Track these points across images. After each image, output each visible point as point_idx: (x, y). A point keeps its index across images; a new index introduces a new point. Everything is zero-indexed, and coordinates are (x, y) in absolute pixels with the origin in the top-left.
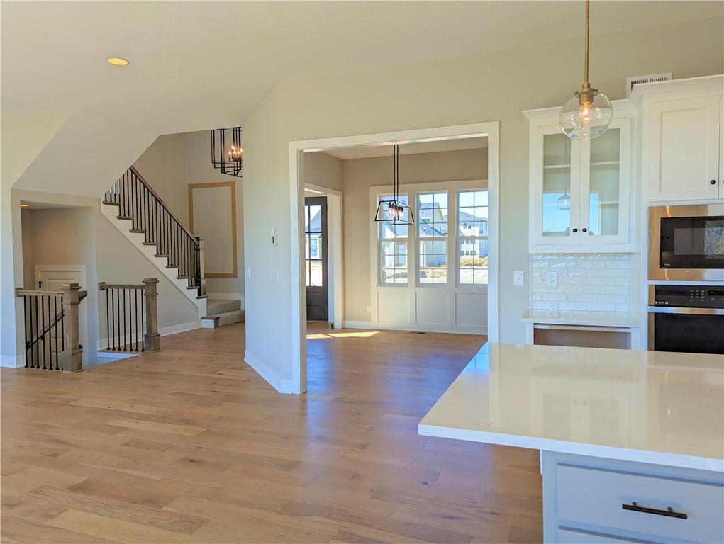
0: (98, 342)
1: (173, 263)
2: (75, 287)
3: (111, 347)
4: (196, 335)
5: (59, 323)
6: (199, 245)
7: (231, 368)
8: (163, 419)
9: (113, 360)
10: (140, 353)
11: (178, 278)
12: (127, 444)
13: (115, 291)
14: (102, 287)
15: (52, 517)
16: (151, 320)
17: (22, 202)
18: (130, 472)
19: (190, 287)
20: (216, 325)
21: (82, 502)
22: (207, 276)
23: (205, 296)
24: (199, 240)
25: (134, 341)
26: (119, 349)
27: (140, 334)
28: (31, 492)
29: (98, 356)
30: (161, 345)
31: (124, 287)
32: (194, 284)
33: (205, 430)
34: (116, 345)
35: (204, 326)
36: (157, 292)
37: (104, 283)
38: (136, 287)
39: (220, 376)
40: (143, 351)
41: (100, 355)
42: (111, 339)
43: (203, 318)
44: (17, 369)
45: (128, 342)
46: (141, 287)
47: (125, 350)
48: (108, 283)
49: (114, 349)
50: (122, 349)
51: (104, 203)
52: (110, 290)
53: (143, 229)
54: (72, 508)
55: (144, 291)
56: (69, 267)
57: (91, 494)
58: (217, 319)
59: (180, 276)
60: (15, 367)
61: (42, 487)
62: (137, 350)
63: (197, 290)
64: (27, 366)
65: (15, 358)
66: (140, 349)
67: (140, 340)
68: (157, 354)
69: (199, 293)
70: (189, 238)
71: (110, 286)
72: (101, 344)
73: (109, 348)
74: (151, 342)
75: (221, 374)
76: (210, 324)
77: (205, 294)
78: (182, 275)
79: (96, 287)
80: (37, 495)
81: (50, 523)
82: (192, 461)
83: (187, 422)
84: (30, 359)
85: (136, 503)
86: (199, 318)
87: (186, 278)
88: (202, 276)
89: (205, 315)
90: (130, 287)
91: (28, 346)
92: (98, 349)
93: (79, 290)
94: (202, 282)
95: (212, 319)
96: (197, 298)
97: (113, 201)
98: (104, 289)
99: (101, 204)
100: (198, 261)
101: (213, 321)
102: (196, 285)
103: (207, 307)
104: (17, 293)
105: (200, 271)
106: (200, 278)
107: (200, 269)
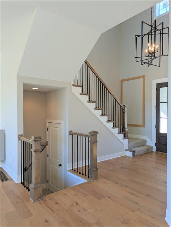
1: (111, 120)
6: (125, 110)
11: (113, 128)
13: (76, 136)
19: (120, 132)
20: (134, 155)
22: (129, 125)
23: (127, 137)
24: (125, 107)
29: (68, 174)
31: (80, 135)
32: (122, 131)
35: (127, 155)
38: (86, 136)
43: (126, 150)
46: (88, 136)
48: (73, 131)
49: (75, 170)
52: (74, 135)
53: (95, 101)
55: (90, 138)
58: (134, 152)
59: (114, 127)
63: (123, 134)
69: (124, 136)
70: (120, 106)
71: (74, 133)
72: (69, 166)
73: (73, 170)
74: (93, 173)
76: (130, 154)
78: (115, 126)
79: (67, 133)
86: (124, 150)
87: (118, 128)
88: (126, 126)
89: (127, 148)
90: (83, 135)
93: (41, 141)
94: (126, 129)
96: (123, 139)
97: (79, 84)
98: (71, 135)
99: (72, 86)
100: (124, 118)
101: (132, 152)
102: (123, 132)
103: (128, 144)
104: (19, 138)
105: (125, 124)
106: (125, 127)
107: (125, 123)
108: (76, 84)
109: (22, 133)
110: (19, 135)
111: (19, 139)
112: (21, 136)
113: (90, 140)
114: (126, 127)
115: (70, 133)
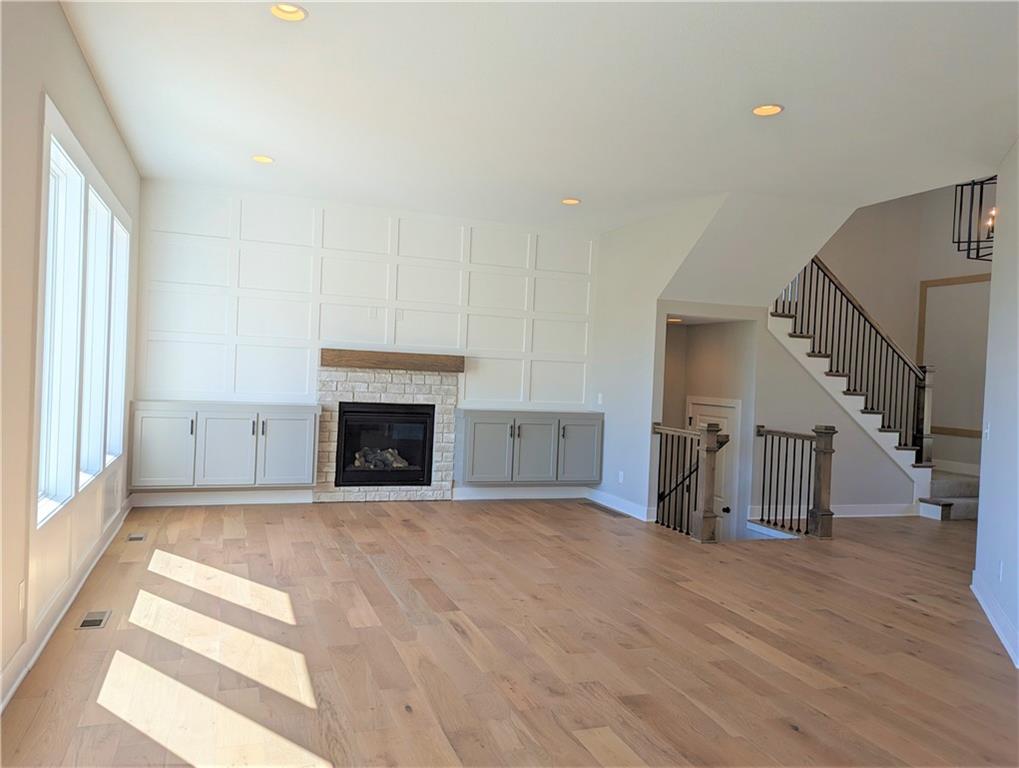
0: (749, 507)
1: (875, 407)
2: (713, 429)
3: (766, 518)
4: (905, 526)
5: (693, 476)
6: (924, 379)
7: (938, 596)
8: (783, 644)
9: (765, 538)
10: (801, 536)
11: (879, 431)
12: (716, 664)
13: (776, 438)
14: (760, 431)
15: (586, 727)
16: (820, 489)
17: (669, 316)
18: (702, 707)
19: (902, 446)
20: (945, 517)
21: (624, 723)
22: (934, 430)
23: (929, 464)
24: (925, 372)
25: (795, 517)
26: (775, 524)
27: (804, 507)
28: (581, 684)
29: (748, 527)
30: (834, 529)
31: (787, 435)
32: (909, 443)
33: (839, 685)
34: (772, 518)
35: (922, 514)
36: (834, 448)
37: (763, 427)
38: (804, 438)
39: (912, 604)
40: (807, 533)
41: (750, 526)
42: (766, 507)
43: (922, 500)
44: (648, 523)
45: (787, 517)
46: (810, 438)
47: (783, 526)
48: (768, 427)
49: (769, 522)
50: (780, 524)
51: (772, 315)
52: (769, 437)
53: (829, 352)
54: (611, 727)
55: (814, 443)
56: (724, 402)
57: (640, 718)
58: (947, 507)
59: (886, 428)
60: (645, 520)
61: (594, 683)
62: (799, 531)
63: (914, 452)
64: (657, 522)
65: (646, 508)
66: (803, 530)
67: (804, 516)
68: (825, 542)
69: (919, 459)
71: (769, 432)
72: (753, 511)
73: (762, 520)
74: (819, 521)
75: (915, 601)
76: (934, 513)
77: (929, 460)
78: (889, 427)
79: (752, 431)
80: (585, 691)
81: (579, 734)
82: (796, 729)
83: (819, 662)
84: (661, 515)
85: (686, 757)
86: (916, 498)
87: (897, 432)
88: (926, 431)
89: (927, 496)
90: (796, 436)
91: (661, 497)
92: (749, 518)
93: (719, 433)
94: (924, 440)
95: (938, 504)
96: (914, 467)
97: (786, 312)
98: (762, 435)
99: (770, 316)
100: (921, 406)
101: (940, 508)
102: (914, 444)
103: (932, 483)
104: (654, 428)
105: (923, 423)
106: (922, 433)
107: (923, 419)
108: (780, 311)
109: (660, 420)
110: (655, 424)
111: (654, 432)
112: (659, 424)
113: (814, 446)
114: (925, 433)
115: (759, 431)
